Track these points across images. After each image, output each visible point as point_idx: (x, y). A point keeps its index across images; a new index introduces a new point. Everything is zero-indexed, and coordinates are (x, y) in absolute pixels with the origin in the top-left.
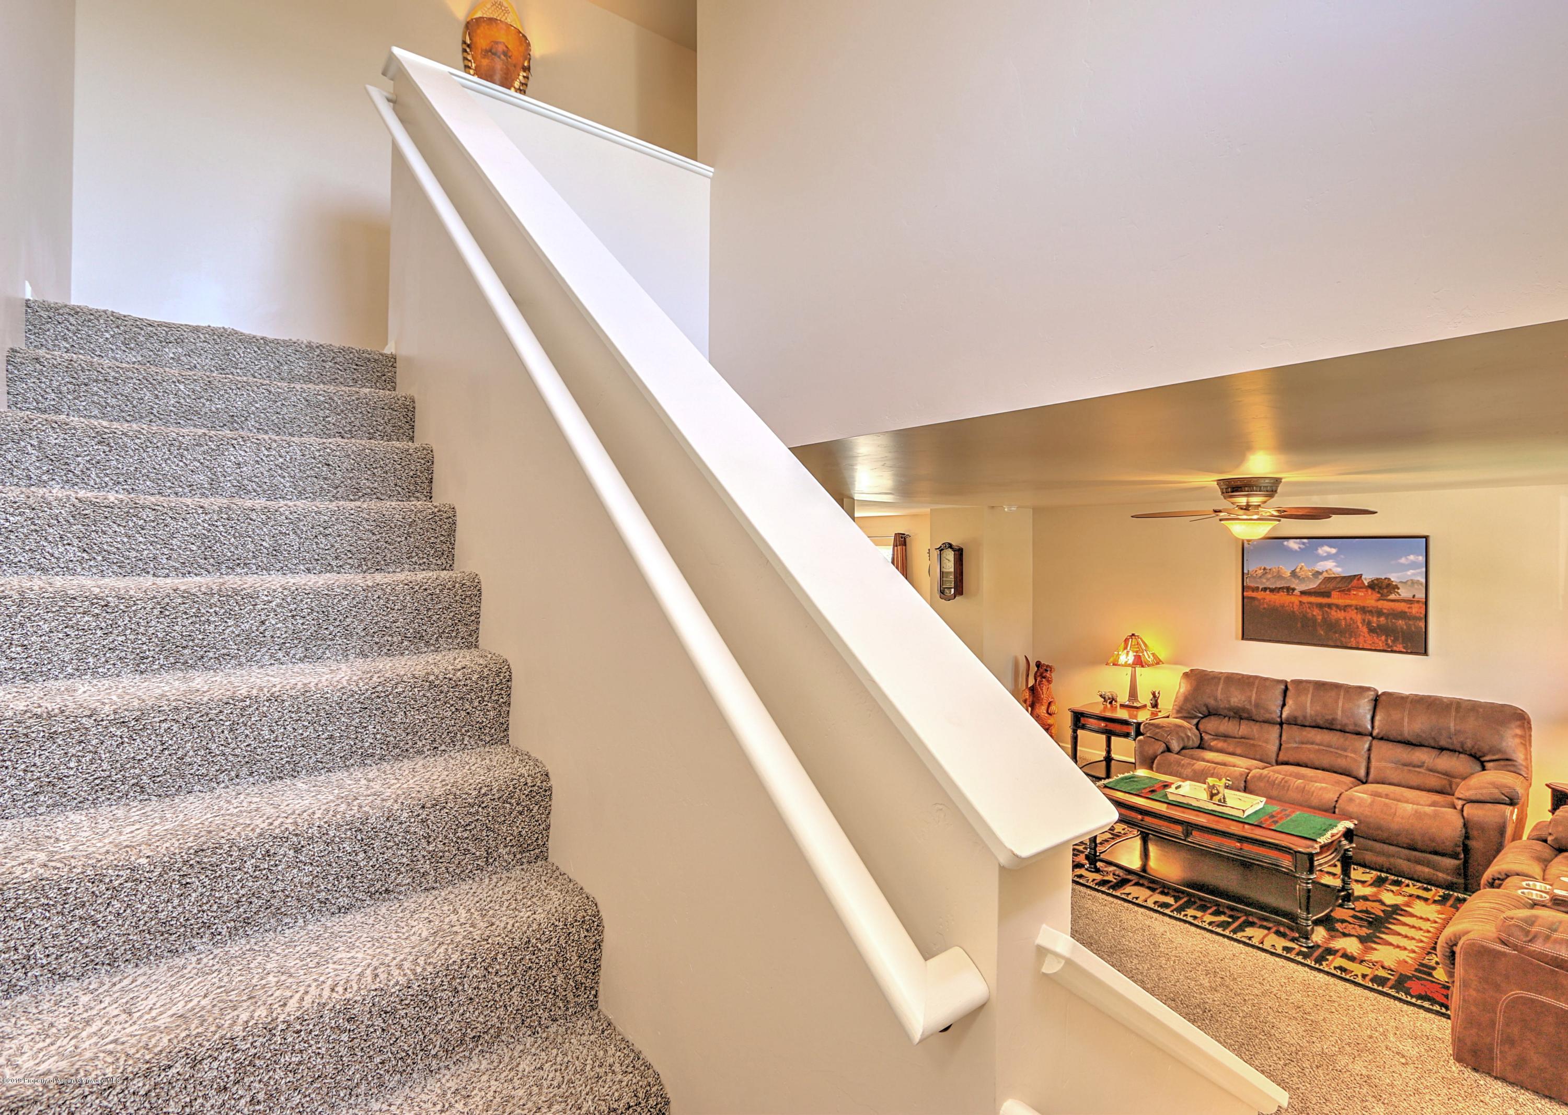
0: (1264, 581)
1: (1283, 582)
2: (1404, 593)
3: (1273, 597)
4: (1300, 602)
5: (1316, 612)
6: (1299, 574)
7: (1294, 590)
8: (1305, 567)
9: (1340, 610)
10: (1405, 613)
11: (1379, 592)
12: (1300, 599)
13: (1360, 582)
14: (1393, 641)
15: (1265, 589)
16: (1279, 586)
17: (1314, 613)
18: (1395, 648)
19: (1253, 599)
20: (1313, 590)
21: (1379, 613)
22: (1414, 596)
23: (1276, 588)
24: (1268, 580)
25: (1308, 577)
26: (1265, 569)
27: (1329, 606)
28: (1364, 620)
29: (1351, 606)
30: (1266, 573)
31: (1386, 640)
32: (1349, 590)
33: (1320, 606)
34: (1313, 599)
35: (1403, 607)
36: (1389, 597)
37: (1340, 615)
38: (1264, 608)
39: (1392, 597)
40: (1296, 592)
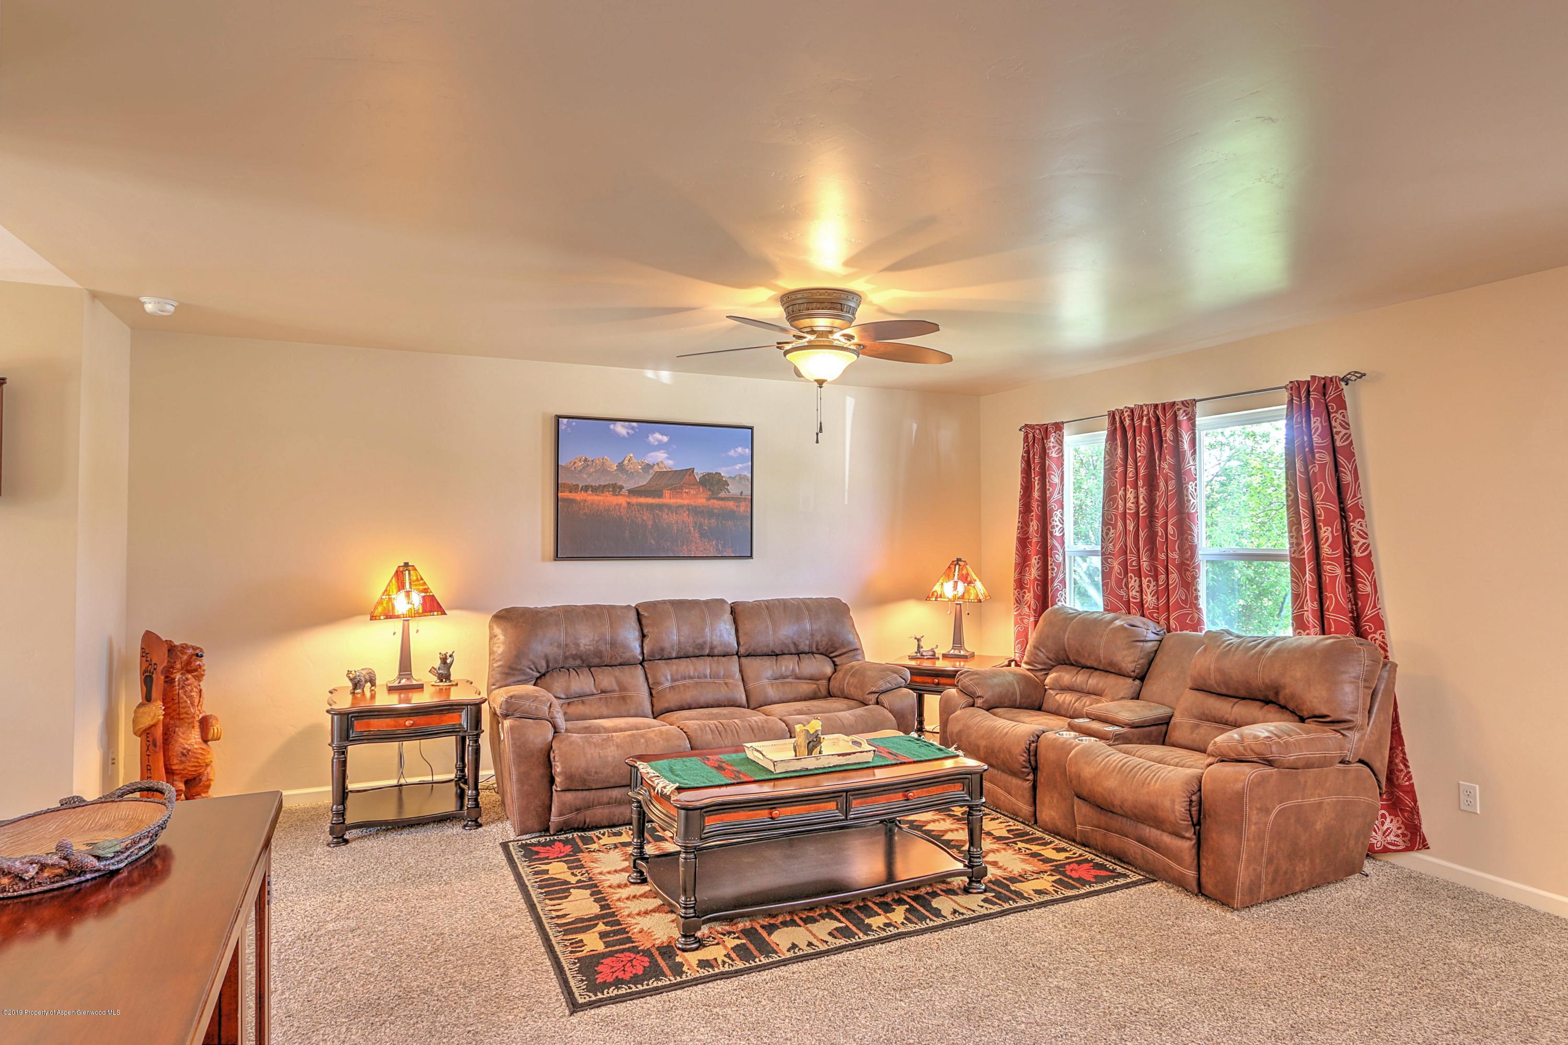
0: (585, 476)
1: (608, 478)
2: (733, 489)
3: (596, 498)
4: (629, 503)
5: (647, 516)
6: (628, 468)
7: (621, 488)
8: (633, 460)
9: (672, 513)
10: (734, 512)
11: (709, 489)
12: (628, 500)
13: (692, 477)
14: (723, 546)
15: (586, 488)
16: (603, 484)
17: (645, 518)
18: (725, 554)
19: (572, 501)
20: (643, 489)
21: (710, 513)
22: (742, 493)
23: (600, 486)
24: (590, 475)
25: (637, 472)
26: (586, 460)
27: (661, 507)
28: (695, 523)
29: (682, 506)
30: (588, 465)
31: (717, 545)
32: (681, 488)
33: (651, 507)
34: (642, 500)
35: (731, 504)
36: (720, 495)
37: (673, 518)
38: (585, 514)
39: (722, 494)
40: (623, 490)
